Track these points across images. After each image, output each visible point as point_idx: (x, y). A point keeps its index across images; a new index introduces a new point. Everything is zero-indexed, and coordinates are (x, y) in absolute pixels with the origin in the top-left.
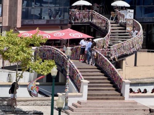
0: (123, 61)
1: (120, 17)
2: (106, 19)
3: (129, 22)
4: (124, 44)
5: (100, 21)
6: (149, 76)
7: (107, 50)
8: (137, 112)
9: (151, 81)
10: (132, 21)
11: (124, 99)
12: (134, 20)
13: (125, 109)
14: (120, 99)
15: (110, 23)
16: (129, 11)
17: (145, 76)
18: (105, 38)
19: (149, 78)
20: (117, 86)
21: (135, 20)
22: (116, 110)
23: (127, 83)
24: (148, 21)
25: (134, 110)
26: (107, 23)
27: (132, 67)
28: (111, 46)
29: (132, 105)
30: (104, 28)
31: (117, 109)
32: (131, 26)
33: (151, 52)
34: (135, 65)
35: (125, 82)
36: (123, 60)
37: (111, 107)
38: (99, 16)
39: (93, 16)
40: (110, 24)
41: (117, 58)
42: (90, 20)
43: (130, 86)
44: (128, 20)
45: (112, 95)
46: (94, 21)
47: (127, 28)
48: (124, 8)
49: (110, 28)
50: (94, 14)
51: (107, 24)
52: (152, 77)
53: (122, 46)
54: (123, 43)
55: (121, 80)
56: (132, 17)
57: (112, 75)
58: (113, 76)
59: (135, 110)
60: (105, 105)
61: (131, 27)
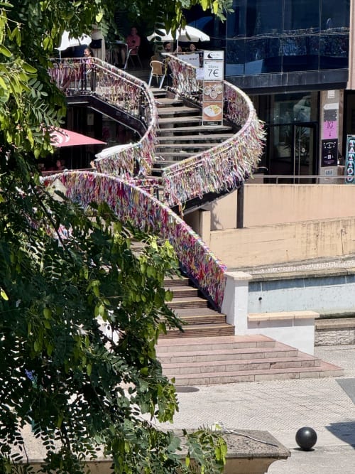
0: (204, 213)
1: (181, 76)
2: (139, 84)
3: (210, 90)
4: (203, 160)
5: (121, 90)
6: (284, 258)
7: (152, 183)
8: (278, 371)
9: (295, 274)
10: (221, 86)
11: (231, 331)
12: (226, 82)
13: (239, 362)
14: (220, 332)
15: (152, 95)
16: (209, 56)
17: (272, 258)
18: (140, 143)
19: (284, 264)
20: (208, 293)
21: (229, 84)
22: (212, 369)
23: (241, 283)
24: (265, 85)
25: (268, 366)
26: (145, 96)
27: (230, 233)
28: (164, 169)
29: (259, 350)
30: (136, 112)
31: (214, 363)
32: (218, 104)
33: (279, 183)
34: (240, 225)
35: (233, 278)
36: (201, 210)
37: (194, 359)
38: (117, 73)
39: (98, 74)
40: (153, 100)
41: (183, 204)
42: (89, 89)
43: (249, 291)
44: (207, 83)
45: (194, 322)
46: (101, 91)
47: (206, 110)
48: (193, 47)
49: (154, 111)
50: (99, 70)
51: (143, 98)
52: (291, 259)
53: (199, 165)
54: (200, 158)
55: (222, 272)
56: (220, 76)
57: (188, 259)
58: (190, 263)
59: (271, 364)
60: (176, 354)
61: (216, 107)
